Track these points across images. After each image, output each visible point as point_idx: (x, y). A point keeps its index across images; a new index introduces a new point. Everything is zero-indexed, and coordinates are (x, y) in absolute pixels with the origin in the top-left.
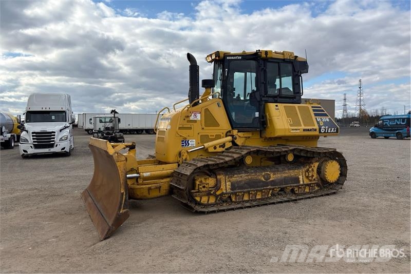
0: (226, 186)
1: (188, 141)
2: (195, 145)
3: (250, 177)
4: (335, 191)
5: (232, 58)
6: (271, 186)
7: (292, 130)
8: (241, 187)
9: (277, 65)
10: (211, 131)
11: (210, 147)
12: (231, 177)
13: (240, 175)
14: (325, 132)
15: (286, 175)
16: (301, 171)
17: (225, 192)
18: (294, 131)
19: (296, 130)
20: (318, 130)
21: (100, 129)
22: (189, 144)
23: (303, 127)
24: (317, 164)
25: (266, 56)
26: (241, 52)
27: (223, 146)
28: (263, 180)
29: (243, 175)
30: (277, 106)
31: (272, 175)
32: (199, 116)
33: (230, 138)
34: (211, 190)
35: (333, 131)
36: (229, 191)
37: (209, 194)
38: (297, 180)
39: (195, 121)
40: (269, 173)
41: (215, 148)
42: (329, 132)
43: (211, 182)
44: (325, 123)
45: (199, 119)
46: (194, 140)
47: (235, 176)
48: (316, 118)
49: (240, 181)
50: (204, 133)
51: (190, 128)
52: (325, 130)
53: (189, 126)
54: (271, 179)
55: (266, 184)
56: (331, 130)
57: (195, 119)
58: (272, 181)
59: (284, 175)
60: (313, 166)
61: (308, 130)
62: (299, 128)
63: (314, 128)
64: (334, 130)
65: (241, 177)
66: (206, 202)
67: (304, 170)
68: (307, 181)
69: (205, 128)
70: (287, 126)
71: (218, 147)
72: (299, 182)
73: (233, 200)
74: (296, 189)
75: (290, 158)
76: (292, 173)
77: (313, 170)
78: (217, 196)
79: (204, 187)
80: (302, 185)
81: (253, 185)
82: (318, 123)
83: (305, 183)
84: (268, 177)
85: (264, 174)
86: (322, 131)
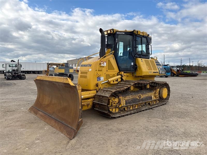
0: (123, 102)
1: (100, 78)
2: (103, 80)
3: (133, 97)
4: (165, 103)
5: (120, 33)
7: (149, 72)
8: (129, 103)
9: (140, 38)
10: (111, 73)
11: (111, 81)
12: (125, 97)
13: (129, 96)
14: (161, 74)
15: (147, 95)
16: (152, 93)
17: (123, 105)
19: (151, 72)
20: (158, 72)
21: (9, 70)
22: (100, 79)
23: (153, 71)
24: (158, 90)
25: (137, 33)
26: (124, 30)
27: (117, 80)
28: (138, 98)
29: (130, 96)
30: (142, 60)
31: (142, 96)
32: (105, 63)
33: (120, 76)
34: (117, 105)
35: (164, 73)
36: (125, 105)
37: (116, 107)
39: (104, 67)
40: (140, 94)
41: (114, 82)
43: (117, 100)
44: (161, 69)
45: (105, 65)
46: (103, 77)
47: (127, 97)
48: (157, 67)
49: (129, 100)
50: (108, 73)
53: (101, 69)
54: (141, 98)
55: (139, 101)
57: (104, 66)
61: (155, 72)
65: (129, 97)
66: (114, 112)
67: (154, 92)
68: (155, 99)
69: (108, 71)
70: (147, 71)
71: (115, 81)
72: (152, 99)
73: (126, 110)
74: (151, 102)
75: (148, 87)
76: (149, 94)
77: (157, 92)
78: (119, 108)
79: (114, 103)
80: (153, 100)
81: (134, 101)
82: (158, 69)
83: (154, 99)
84: (140, 97)
85: (138, 95)
86: (160, 73)
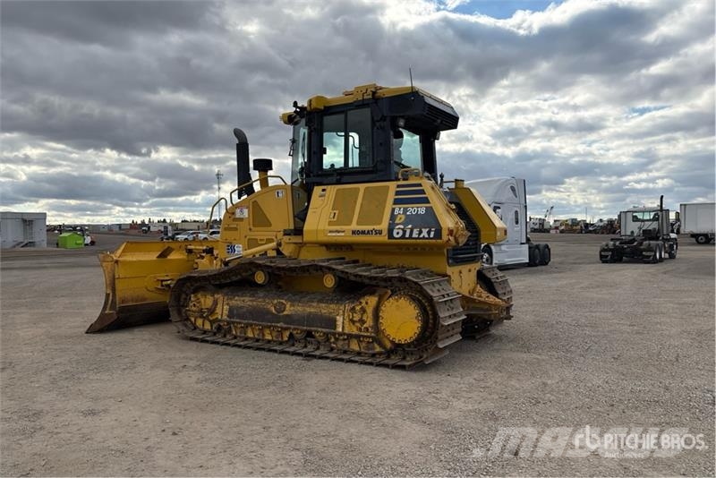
0: (223, 310)
1: (234, 246)
2: (242, 252)
3: (255, 303)
6: (285, 323)
7: (330, 232)
8: (242, 316)
10: (260, 234)
12: (231, 299)
13: (242, 299)
14: (403, 237)
15: (312, 310)
16: (342, 307)
17: (220, 317)
18: (334, 234)
19: (339, 232)
20: (385, 232)
22: (235, 250)
23: (354, 226)
24: (372, 300)
27: (264, 255)
28: (274, 311)
29: (247, 299)
30: (324, 190)
31: (288, 306)
32: (246, 211)
34: (204, 312)
36: (225, 317)
38: (332, 323)
40: (284, 301)
42: (415, 235)
44: (409, 219)
45: (247, 216)
46: (241, 245)
47: (236, 298)
48: (393, 210)
49: (241, 307)
51: (236, 229)
52: (404, 232)
53: (235, 226)
54: (285, 313)
55: (276, 318)
56: (420, 232)
57: (242, 216)
58: (287, 315)
59: (308, 310)
60: (363, 301)
61: (363, 232)
62: (344, 228)
63: (377, 227)
64: (429, 233)
65: (244, 301)
66: (201, 327)
67: (347, 307)
70: (324, 226)
72: (335, 327)
74: (333, 339)
75: (329, 281)
76: (325, 309)
77: (363, 311)
78: (212, 322)
79: (195, 306)
80: (340, 334)
81: (259, 315)
82: (393, 217)
83: (346, 331)
84: (281, 308)
85: (276, 301)
86: (395, 235)
